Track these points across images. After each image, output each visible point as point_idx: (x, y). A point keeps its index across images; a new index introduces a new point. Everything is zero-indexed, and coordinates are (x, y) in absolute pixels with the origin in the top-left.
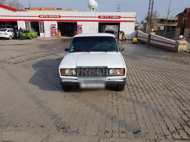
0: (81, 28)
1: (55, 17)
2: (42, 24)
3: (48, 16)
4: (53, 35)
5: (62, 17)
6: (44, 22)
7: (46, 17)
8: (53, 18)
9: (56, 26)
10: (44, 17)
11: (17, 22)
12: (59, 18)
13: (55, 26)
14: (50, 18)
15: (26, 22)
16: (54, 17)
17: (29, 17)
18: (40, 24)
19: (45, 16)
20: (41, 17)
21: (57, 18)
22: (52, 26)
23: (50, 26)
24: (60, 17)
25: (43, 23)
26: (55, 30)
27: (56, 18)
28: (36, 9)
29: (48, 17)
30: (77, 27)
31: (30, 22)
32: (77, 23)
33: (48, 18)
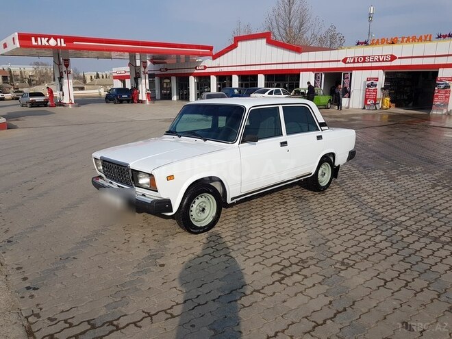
0: (447, 87)
1: (381, 60)
2: (348, 78)
3: (364, 57)
4: (368, 103)
5: (399, 58)
6: (353, 72)
7: (358, 62)
8: (376, 61)
9: (377, 83)
10: (354, 62)
11: (299, 74)
12: (391, 61)
13: (375, 82)
14: (369, 62)
15: (316, 74)
16: (379, 59)
17: (323, 63)
18: (344, 79)
19: (358, 59)
20: (348, 63)
21: (386, 61)
22: (368, 82)
23: (365, 82)
24: (393, 58)
25: (351, 74)
26: (375, 91)
27: (383, 61)
28: (383, 42)
29: (364, 62)
30: (436, 85)
31: (325, 74)
32: (438, 72)
33: (363, 64)
